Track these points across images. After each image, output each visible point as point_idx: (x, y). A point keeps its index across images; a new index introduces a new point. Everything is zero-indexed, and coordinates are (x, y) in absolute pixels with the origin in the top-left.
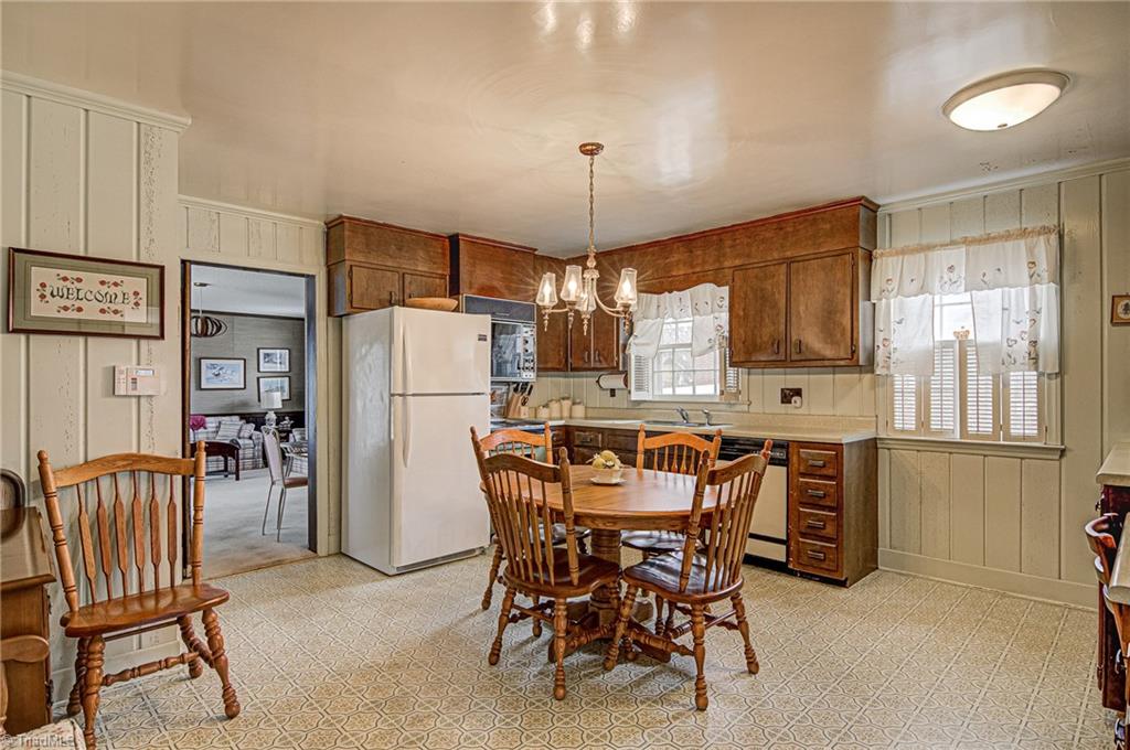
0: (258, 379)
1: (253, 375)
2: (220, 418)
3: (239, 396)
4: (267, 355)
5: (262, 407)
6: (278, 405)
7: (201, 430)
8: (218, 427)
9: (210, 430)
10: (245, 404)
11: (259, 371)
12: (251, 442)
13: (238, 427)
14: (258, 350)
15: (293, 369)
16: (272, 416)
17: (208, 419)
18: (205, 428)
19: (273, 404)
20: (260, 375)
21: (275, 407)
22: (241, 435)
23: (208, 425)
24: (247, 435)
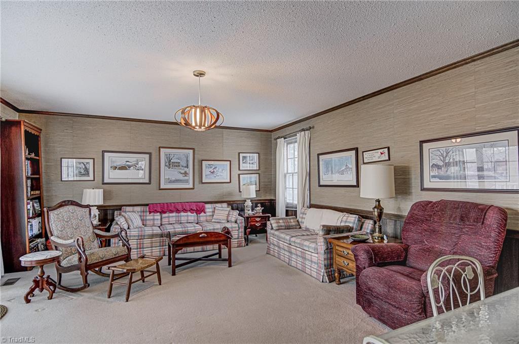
0: (239, 175)
1: (235, 172)
2: (215, 205)
3: (226, 188)
4: (244, 158)
5: (242, 197)
6: (253, 195)
7: (202, 214)
8: (214, 212)
9: (208, 214)
10: (230, 194)
11: (239, 170)
12: (237, 225)
13: (227, 213)
14: (239, 153)
15: (261, 169)
16: (249, 203)
17: (207, 206)
18: (205, 213)
19: (250, 195)
20: (240, 172)
21: (252, 197)
22: (229, 219)
23: (207, 210)
24: (233, 220)
